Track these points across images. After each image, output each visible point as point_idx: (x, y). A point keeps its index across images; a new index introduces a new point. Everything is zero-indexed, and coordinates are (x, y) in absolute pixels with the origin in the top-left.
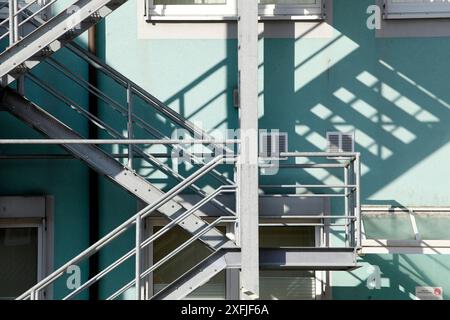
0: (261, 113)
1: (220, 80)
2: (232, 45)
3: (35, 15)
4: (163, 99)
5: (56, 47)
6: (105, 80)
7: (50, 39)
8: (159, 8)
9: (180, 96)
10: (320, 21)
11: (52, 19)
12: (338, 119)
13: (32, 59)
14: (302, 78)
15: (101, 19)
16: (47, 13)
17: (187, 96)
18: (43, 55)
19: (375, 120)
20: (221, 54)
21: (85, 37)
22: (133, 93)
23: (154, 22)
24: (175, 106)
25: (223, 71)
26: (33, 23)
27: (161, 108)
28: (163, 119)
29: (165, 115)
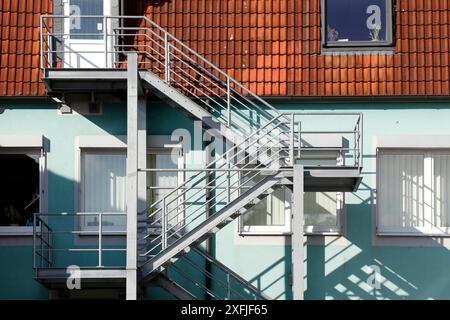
0: (306, 288)
1: (281, 269)
2: (288, 249)
3: (177, 232)
4: (248, 280)
5: (188, 250)
6: (215, 269)
7: (184, 246)
8: (246, 228)
9: (258, 278)
10: (339, 236)
11: (185, 235)
12: (350, 293)
13: (174, 257)
14: (329, 269)
15: (214, 235)
16: (183, 231)
17: (262, 278)
18: (180, 255)
19: (372, 294)
20: (282, 254)
21: (204, 244)
22: (231, 276)
23: (243, 236)
24: (255, 284)
25: (283, 263)
26: (175, 237)
27: (247, 285)
28: (248, 292)
29: (249, 289)
